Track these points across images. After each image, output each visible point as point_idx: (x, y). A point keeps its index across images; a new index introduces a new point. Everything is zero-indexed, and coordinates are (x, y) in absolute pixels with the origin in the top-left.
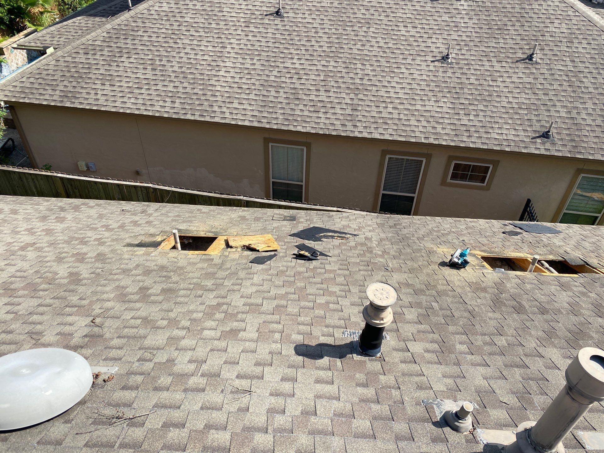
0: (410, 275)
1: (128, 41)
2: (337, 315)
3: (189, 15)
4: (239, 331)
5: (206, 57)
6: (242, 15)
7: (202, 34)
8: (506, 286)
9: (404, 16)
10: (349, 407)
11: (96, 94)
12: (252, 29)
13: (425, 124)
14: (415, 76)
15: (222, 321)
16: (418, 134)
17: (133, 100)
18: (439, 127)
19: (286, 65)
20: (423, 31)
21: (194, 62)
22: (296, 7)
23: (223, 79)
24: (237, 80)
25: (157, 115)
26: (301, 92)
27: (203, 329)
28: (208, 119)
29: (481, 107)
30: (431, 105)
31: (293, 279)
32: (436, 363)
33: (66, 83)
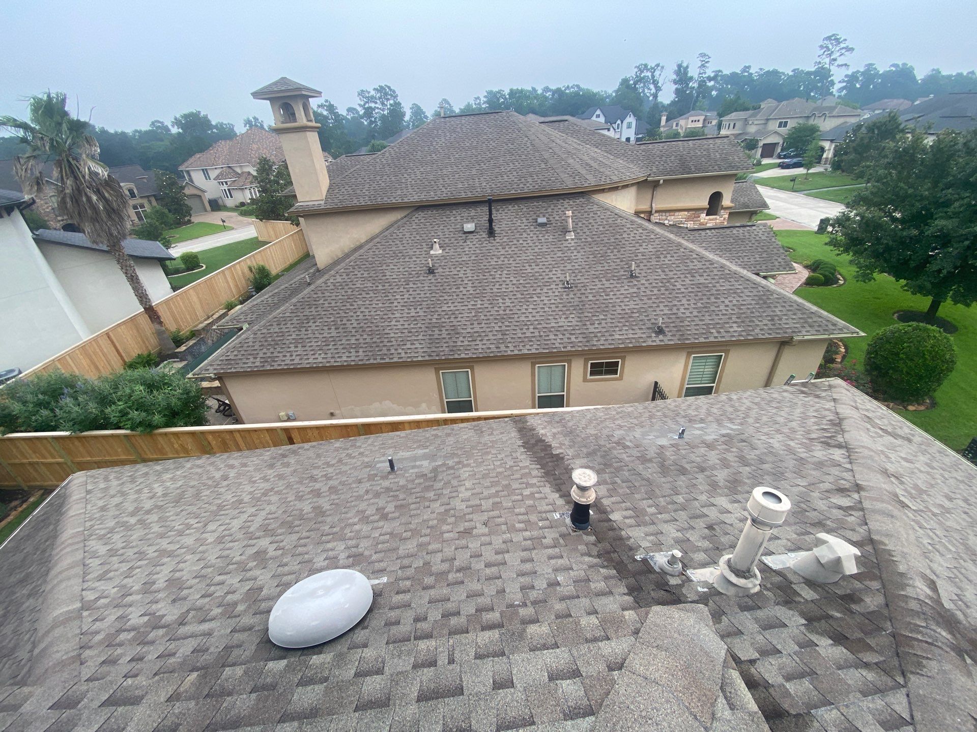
0: (589, 459)
1: (312, 309)
2: (544, 502)
3: (360, 282)
4: (472, 529)
5: (378, 313)
6: (402, 276)
7: (372, 295)
8: (666, 455)
9: (528, 258)
10: (582, 573)
11: (291, 356)
12: (411, 285)
13: (561, 336)
14: (546, 302)
15: (455, 524)
16: (557, 345)
17: (323, 355)
18: (573, 337)
19: (444, 309)
20: (544, 267)
21: (370, 318)
22: (443, 264)
23: (395, 327)
24: (406, 326)
25: (345, 364)
26: (459, 328)
27: (442, 533)
28: (387, 360)
29: (602, 317)
30: (562, 322)
31: (496, 479)
32: (636, 526)
33: (265, 350)
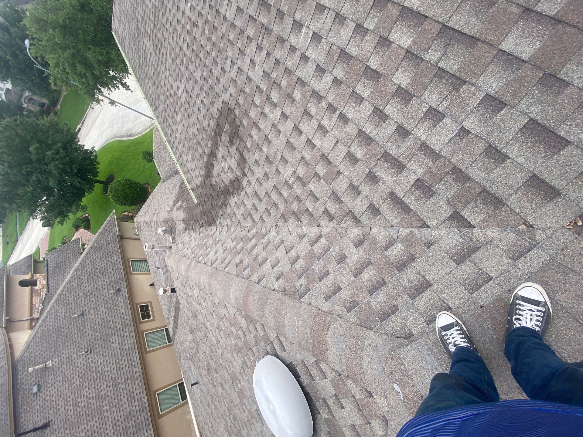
9: (67, 388)
13: (126, 342)
18: (126, 334)
20: (75, 373)
26: (126, 415)
29: (111, 322)
30: (115, 345)
